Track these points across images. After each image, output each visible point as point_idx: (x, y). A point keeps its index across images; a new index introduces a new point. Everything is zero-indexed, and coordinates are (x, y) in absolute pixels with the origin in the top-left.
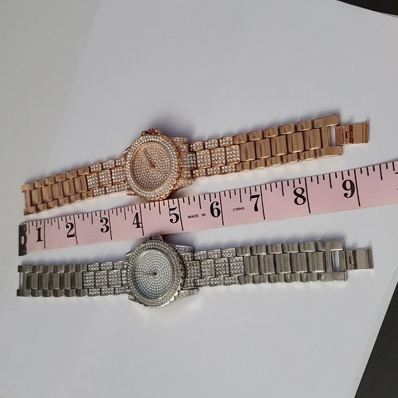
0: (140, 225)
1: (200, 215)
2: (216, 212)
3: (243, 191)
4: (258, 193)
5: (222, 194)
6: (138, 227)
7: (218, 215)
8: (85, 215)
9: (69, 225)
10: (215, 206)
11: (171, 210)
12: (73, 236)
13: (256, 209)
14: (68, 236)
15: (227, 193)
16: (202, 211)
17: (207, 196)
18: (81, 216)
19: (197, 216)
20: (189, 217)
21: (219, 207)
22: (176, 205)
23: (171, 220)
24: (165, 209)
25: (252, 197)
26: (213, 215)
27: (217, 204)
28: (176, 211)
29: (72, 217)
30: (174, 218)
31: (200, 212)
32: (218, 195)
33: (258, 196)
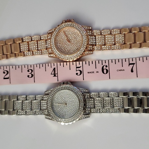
0: (56, 75)
1: (95, 72)
2: (105, 71)
3: (124, 60)
4: (134, 62)
5: (110, 61)
6: (55, 76)
7: (107, 73)
8: (17, 67)
9: (6, 72)
10: (105, 68)
11: (77, 68)
12: (8, 78)
13: (132, 71)
14: (4, 78)
15: (114, 61)
16: (97, 70)
17: (100, 62)
18: (14, 67)
19: (93, 72)
20: (88, 73)
21: (107, 68)
22: (81, 65)
23: (77, 74)
24: (73, 67)
25: (130, 64)
26: (103, 72)
27: (106, 66)
28: (81, 69)
29: (8, 67)
30: (79, 72)
31: (95, 70)
32: (107, 62)
33: (134, 64)
